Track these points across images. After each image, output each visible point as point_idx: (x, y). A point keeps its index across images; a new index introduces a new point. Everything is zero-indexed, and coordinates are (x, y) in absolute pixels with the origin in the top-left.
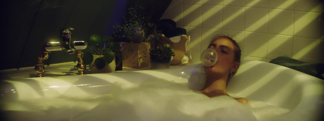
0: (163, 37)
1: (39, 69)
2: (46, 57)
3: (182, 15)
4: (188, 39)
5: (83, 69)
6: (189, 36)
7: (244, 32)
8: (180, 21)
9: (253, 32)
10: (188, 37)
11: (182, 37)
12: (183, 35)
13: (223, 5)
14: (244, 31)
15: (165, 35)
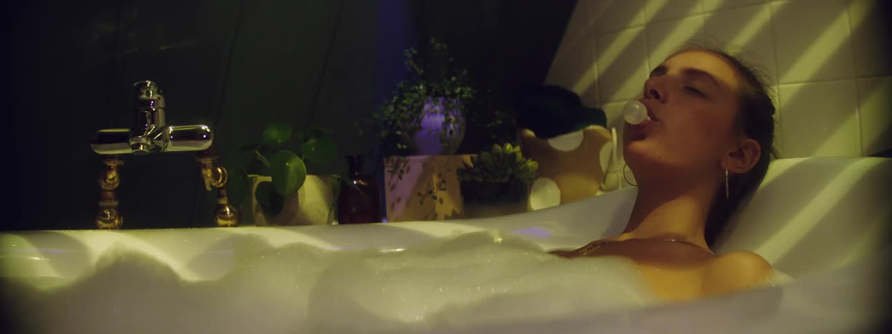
0: (530, 138)
1: (106, 216)
2: (111, 176)
3: (596, 71)
4: (612, 140)
5: (231, 219)
6: (614, 130)
7: (779, 89)
8: (591, 90)
9: (807, 84)
10: (611, 132)
11: (586, 134)
12: (592, 127)
13: (704, 13)
14: (779, 84)
15: (535, 132)
